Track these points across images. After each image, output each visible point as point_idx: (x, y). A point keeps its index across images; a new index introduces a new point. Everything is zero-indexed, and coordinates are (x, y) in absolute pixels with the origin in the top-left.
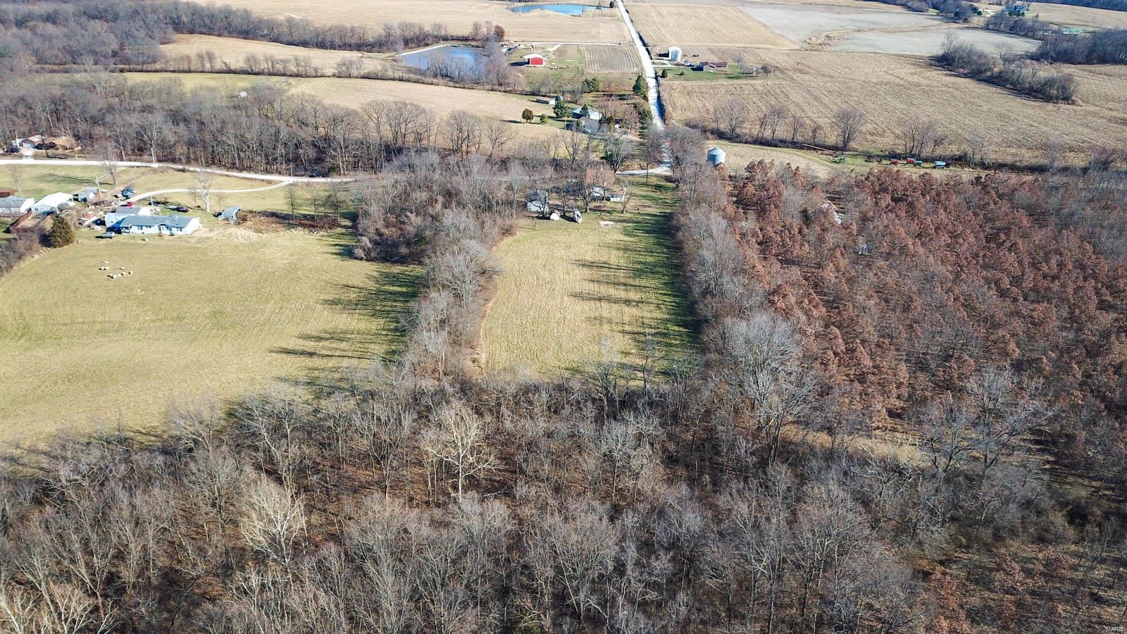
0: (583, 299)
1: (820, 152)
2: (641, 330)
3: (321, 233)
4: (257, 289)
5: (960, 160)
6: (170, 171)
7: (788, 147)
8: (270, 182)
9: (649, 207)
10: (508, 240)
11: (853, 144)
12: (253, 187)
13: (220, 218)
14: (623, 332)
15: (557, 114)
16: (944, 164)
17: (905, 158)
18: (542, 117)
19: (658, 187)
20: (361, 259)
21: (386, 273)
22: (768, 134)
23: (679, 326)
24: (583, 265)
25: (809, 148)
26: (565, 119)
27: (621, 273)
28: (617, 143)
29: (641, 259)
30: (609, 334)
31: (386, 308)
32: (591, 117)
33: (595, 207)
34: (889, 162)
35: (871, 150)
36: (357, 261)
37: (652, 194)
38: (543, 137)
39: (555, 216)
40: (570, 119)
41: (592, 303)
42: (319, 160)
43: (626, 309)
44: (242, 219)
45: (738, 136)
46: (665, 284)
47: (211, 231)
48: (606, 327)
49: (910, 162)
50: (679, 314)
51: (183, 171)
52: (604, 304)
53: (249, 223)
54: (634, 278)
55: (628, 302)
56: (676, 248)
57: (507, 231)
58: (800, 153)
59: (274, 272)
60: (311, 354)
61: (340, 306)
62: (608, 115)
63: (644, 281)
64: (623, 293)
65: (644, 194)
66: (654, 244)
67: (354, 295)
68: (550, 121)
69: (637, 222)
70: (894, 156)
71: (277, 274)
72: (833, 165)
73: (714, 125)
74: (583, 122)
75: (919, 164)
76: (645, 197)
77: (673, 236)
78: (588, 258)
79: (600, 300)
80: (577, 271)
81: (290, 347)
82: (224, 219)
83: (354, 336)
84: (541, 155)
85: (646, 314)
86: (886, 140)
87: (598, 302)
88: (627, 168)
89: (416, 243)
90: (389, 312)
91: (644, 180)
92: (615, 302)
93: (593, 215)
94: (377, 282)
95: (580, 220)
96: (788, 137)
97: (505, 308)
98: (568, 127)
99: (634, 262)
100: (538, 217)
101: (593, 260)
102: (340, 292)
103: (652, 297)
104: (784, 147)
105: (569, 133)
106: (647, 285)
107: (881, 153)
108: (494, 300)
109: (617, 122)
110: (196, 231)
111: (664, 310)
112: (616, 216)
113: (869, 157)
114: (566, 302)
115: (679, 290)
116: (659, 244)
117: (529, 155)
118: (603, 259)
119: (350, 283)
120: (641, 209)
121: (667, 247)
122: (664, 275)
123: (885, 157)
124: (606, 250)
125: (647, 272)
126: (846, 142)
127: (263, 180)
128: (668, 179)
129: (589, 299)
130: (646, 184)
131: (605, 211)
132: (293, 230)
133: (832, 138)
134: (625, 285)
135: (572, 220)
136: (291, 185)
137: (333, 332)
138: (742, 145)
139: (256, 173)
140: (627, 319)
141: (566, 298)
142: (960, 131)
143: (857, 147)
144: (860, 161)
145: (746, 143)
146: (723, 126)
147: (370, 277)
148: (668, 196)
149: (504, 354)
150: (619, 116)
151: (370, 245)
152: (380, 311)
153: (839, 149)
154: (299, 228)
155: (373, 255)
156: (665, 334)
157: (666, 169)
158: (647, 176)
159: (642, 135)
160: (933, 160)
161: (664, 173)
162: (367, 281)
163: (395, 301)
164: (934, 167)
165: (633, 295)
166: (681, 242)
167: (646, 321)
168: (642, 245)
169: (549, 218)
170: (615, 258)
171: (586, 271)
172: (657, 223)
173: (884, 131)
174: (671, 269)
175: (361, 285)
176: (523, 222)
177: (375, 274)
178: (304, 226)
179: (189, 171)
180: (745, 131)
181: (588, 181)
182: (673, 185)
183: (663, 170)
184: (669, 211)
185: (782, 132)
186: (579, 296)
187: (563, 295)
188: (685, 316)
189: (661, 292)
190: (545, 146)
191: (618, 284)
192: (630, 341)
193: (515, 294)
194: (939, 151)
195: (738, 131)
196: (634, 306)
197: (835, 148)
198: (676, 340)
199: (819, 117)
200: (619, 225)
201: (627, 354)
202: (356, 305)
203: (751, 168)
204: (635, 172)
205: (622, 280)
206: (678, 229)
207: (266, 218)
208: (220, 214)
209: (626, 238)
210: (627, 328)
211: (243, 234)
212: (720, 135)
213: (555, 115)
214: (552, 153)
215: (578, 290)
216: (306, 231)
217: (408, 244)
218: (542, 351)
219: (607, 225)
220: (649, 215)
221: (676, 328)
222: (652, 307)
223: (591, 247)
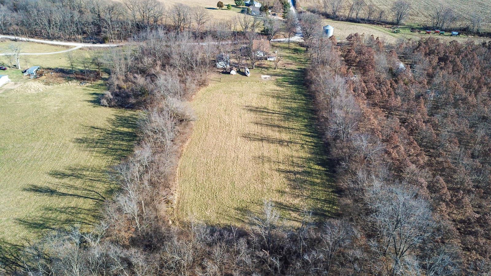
0: (251, 140)
1: (384, 26)
2: (291, 169)
3: (88, 84)
4: (33, 129)
5: (465, 31)
6: (7, 41)
7: (366, 23)
8: (68, 47)
9: (291, 64)
10: (203, 90)
11: (402, 21)
12: (57, 50)
13: (25, 74)
14: (279, 170)
15: (236, 4)
16: (457, 33)
17: (433, 30)
18: (228, 6)
19: (296, 51)
20: (106, 106)
21: (121, 116)
22: (354, 15)
23: (318, 164)
24: (251, 110)
25: (378, 24)
26: (241, 6)
27: (276, 117)
28: (271, 22)
29: (288, 105)
30: (269, 172)
31: (116, 147)
32: (256, 6)
33: (258, 64)
34: (425, 32)
35: (413, 25)
36: (103, 108)
37: (292, 55)
38: (228, 19)
39: (233, 72)
40: (244, 7)
41: (256, 143)
42: (98, 33)
43: (280, 149)
44: (39, 74)
45: (337, 17)
46: (305, 126)
47: (16, 84)
48: (267, 165)
49: (437, 32)
50: (317, 154)
51: (15, 40)
52: (265, 144)
53: (43, 77)
54: (284, 121)
55: (281, 142)
56: (311, 97)
57: (202, 84)
58: (373, 26)
59: (46, 117)
60: (51, 192)
61: (85, 144)
62: (265, 5)
63: (291, 124)
64: (277, 134)
65: (288, 55)
66: (296, 92)
67: (97, 135)
68: (232, 8)
69: (285, 76)
70: (426, 29)
71: (49, 118)
72: (393, 34)
73: (323, 10)
74: (251, 8)
75: (443, 34)
76: (288, 57)
77: (308, 87)
78: (254, 104)
79: (262, 140)
80: (246, 115)
81: (39, 184)
82: (28, 75)
83: (88, 173)
84: (227, 30)
85: (295, 154)
86: (420, 18)
87: (260, 142)
88: (277, 37)
89: (141, 95)
90: (116, 150)
91: (287, 45)
92: (273, 142)
93: (257, 71)
94: (114, 124)
95: (249, 75)
96: (366, 17)
97: (197, 148)
98: (243, 12)
99: (284, 108)
100: (223, 73)
101: (257, 106)
102: (88, 132)
103: (297, 137)
104: (363, 23)
105: (242, 15)
106: (294, 127)
107: (418, 27)
108: (189, 140)
109: (270, 8)
110: (5, 84)
111: (307, 149)
112: (271, 71)
113: (413, 29)
114: (239, 142)
115: (316, 131)
116: (299, 93)
117: (219, 29)
118: (264, 105)
119: (95, 126)
120: (286, 66)
121: (305, 95)
122: (304, 118)
123: (421, 29)
124: (265, 97)
125: (292, 116)
126: (398, 21)
127: (64, 46)
128: (301, 45)
129: (255, 140)
130: (288, 48)
131: (264, 67)
132: (70, 82)
133: (390, 18)
134: (279, 127)
135: (244, 74)
136: (80, 49)
137: (75, 169)
138: (339, 22)
139: (61, 41)
140: (281, 158)
141: (239, 139)
142: (461, 13)
143: (404, 23)
144: (408, 31)
145: (342, 20)
146: (329, 11)
147: (109, 120)
148: (302, 56)
149: (192, 194)
150: (271, 5)
151: (111, 97)
152: (111, 149)
153: (394, 25)
154: (75, 81)
155: (113, 103)
156: (309, 173)
157: (299, 37)
158: (289, 42)
159: (284, 17)
160: (450, 31)
161: (298, 41)
162: (107, 123)
163: (123, 140)
164: (451, 35)
165: (285, 136)
166: (314, 92)
167: (295, 160)
168: (288, 93)
169: (229, 73)
170: (271, 104)
171: (252, 115)
172: (297, 76)
173: (418, 13)
174: (309, 113)
175: (102, 126)
176: (213, 76)
177: (113, 117)
178: (77, 79)
179: (19, 41)
180: (341, 14)
181: (254, 47)
182: (304, 49)
183: (297, 38)
184: (303, 67)
185: (362, 14)
186: (247, 137)
187: (237, 136)
188: (322, 155)
189: (303, 133)
190: (228, 24)
191: (274, 126)
192: (284, 180)
193: (204, 136)
194: (452, 26)
195: (337, 13)
196: (285, 146)
197: (392, 24)
198: (317, 178)
199: (380, 5)
200: (274, 78)
201: (282, 192)
202: (97, 143)
203: (349, 38)
204: (282, 40)
205: (277, 123)
206: (311, 83)
207: (55, 74)
208: (25, 71)
209: (278, 88)
210: (282, 167)
211: (36, 86)
212: (327, 16)
213: (235, 5)
214: (233, 28)
215: (247, 131)
216: (79, 82)
217: (136, 96)
218: (220, 190)
219: (265, 78)
220: (292, 70)
221: (317, 167)
222: (298, 147)
223: (255, 95)
